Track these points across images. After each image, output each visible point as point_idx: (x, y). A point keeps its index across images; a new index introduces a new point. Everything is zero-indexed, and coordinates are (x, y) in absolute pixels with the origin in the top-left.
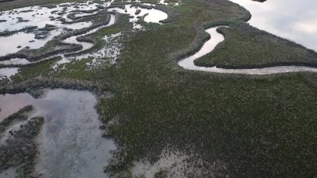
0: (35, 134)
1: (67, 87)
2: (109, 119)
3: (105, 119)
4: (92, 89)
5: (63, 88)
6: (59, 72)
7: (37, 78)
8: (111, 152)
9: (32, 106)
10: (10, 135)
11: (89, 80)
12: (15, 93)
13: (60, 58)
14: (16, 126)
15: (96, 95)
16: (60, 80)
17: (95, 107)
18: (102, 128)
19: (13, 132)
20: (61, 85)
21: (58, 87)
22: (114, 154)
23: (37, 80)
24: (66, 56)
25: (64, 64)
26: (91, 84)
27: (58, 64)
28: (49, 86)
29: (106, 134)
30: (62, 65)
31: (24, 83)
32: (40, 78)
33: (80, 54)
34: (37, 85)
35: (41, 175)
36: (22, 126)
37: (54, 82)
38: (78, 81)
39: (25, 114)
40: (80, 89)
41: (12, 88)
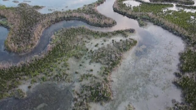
0: (125, 50)
1: (165, 28)
2: (187, 70)
3: (184, 68)
4: (184, 38)
5: (163, 27)
6: (166, 15)
7: (148, 13)
8: (174, 101)
9: (135, 30)
10: (112, 42)
11: (187, 29)
12: (130, 18)
13: (172, 6)
14: (118, 39)
15: (186, 45)
16: (163, 21)
17: (179, 54)
18: (177, 75)
19: (114, 41)
20: (162, 25)
21: (159, 25)
22: (176, 105)
23: (148, 15)
24: (177, 6)
25: (172, 11)
26: (187, 34)
27: (168, 10)
28: (153, 22)
29: (178, 82)
30: (170, 11)
31: (139, 13)
32: (150, 14)
33: (189, 8)
34: (145, 18)
35: (112, 81)
36: (121, 40)
37: (158, 20)
38: (177, 27)
39: (128, 33)
40: (175, 34)
41: (130, 13)
